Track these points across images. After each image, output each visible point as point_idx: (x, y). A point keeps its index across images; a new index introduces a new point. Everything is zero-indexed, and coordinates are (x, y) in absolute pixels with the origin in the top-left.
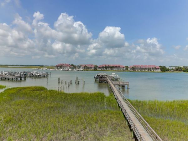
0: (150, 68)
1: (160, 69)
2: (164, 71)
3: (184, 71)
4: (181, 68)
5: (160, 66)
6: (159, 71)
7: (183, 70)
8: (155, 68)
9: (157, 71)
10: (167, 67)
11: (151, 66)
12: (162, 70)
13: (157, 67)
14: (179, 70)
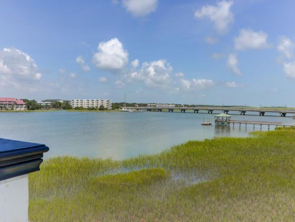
0: (5, 103)
1: (24, 106)
2: (33, 109)
3: (64, 108)
4: (60, 104)
5: (25, 101)
6: (23, 109)
7: (63, 106)
8: (15, 103)
9: (18, 109)
10: (38, 102)
11: (7, 99)
12: (28, 108)
13: (19, 102)
14: (58, 107)
